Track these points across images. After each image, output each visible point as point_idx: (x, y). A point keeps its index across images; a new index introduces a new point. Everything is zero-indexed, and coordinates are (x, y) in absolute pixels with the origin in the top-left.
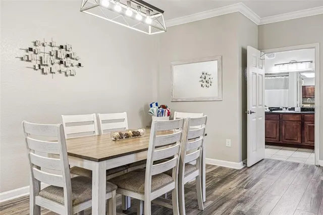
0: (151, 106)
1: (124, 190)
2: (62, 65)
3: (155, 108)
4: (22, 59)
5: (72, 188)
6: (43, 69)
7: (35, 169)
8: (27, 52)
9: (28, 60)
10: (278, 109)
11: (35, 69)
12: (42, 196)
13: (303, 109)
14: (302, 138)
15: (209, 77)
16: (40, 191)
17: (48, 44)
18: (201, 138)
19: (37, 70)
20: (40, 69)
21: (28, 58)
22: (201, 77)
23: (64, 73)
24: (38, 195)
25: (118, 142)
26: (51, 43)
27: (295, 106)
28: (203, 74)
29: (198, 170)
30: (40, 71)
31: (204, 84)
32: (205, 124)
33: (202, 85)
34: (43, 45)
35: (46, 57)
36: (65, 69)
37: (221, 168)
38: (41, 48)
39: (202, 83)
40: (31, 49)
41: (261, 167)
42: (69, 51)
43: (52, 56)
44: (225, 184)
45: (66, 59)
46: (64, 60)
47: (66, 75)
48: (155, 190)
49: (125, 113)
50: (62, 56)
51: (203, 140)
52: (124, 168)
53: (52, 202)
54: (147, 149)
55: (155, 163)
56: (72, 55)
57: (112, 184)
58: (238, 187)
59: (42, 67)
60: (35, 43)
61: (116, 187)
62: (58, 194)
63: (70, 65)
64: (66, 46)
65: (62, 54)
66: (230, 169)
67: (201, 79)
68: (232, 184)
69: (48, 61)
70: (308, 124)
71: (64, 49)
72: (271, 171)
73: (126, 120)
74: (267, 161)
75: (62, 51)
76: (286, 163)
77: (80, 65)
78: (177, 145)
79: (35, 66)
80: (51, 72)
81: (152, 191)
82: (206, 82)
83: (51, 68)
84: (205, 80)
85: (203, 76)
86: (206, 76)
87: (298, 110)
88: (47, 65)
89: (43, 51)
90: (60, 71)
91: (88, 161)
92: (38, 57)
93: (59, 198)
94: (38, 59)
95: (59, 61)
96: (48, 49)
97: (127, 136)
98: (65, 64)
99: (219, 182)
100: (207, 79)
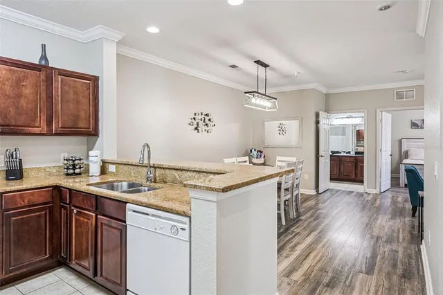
0: (251, 151)
2: (206, 126)
4: (190, 124)
6: (199, 130)
10: (338, 152)
13: (356, 153)
14: (356, 174)
17: (201, 113)
21: (193, 124)
27: (351, 150)
36: (208, 129)
38: (198, 117)
41: (328, 194)
46: (207, 123)
47: (208, 132)
56: (211, 119)
59: (198, 128)
63: (210, 126)
65: (207, 119)
66: (308, 195)
69: (201, 125)
70: (360, 164)
72: (334, 196)
74: (331, 190)
75: (207, 117)
76: (344, 191)
77: (214, 125)
83: (202, 129)
87: (353, 153)
95: (205, 124)
98: (208, 125)
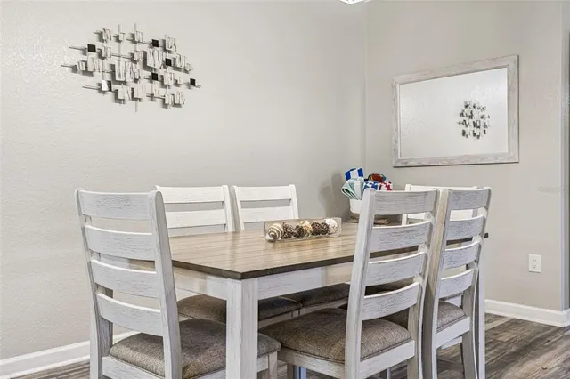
0: (348, 176)
1: (295, 354)
2: (157, 84)
3: (357, 181)
4: (74, 69)
5: (182, 341)
6: (116, 92)
7: (101, 295)
8: (85, 54)
9: (87, 72)
11: (100, 90)
12: (116, 357)
15: (481, 114)
16: (111, 346)
17: (128, 36)
18: (476, 241)
19: (104, 92)
20: (110, 90)
21: (86, 67)
22: (462, 115)
23: (159, 101)
24: (109, 354)
25: (279, 245)
26: (133, 35)
28: (467, 106)
29: (468, 319)
30: (110, 95)
31: (469, 130)
32: (487, 208)
33: (464, 133)
34: (118, 39)
35: (122, 64)
36: (162, 92)
37: (515, 323)
38: (111, 46)
39: (463, 127)
40: (92, 48)
42: (170, 52)
43: (135, 62)
44: (531, 358)
45: (164, 70)
46: (160, 72)
47: (165, 105)
48: (370, 356)
49: (293, 187)
50: (157, 62)
51: (480, 247)
52: (293, 307)
53: (136, 370)
54: (350, 259)
55: (371, 290)
56: (177, 61)
57: (270, 339)
58: (564, 366)
59: (114, 87)
60: (100, 35)
61: (278, 345)
62: (151, 353)
63: (171, 83)
64: (164, 41)
65: (156, 58)
66: (540, 325)
67: (462, 119)
68: (548, 360)
69: (128, 75)
71: (159, 49)
73: (295, 200)
75: (156, 52)
77: (193, 82)
78: (420, 252)
79: (100, 85)
80: (133, 98)
81: (363, 359)
82: (475, 124)
83: (133, 89)
84: (471, 121)
85: (467, 111)
86: (474, 110)
88: (125, 83)
89: (117, 52)
90: (152, 97)
91: (218, 278)
92: (106, 65)
93: (152, 361)
94: (107, 68)
95: (150, 74)
96: (128, 48)
97: (300, 233)
98: (162, 81)
99: (514, 353)
100: (476, 118)
